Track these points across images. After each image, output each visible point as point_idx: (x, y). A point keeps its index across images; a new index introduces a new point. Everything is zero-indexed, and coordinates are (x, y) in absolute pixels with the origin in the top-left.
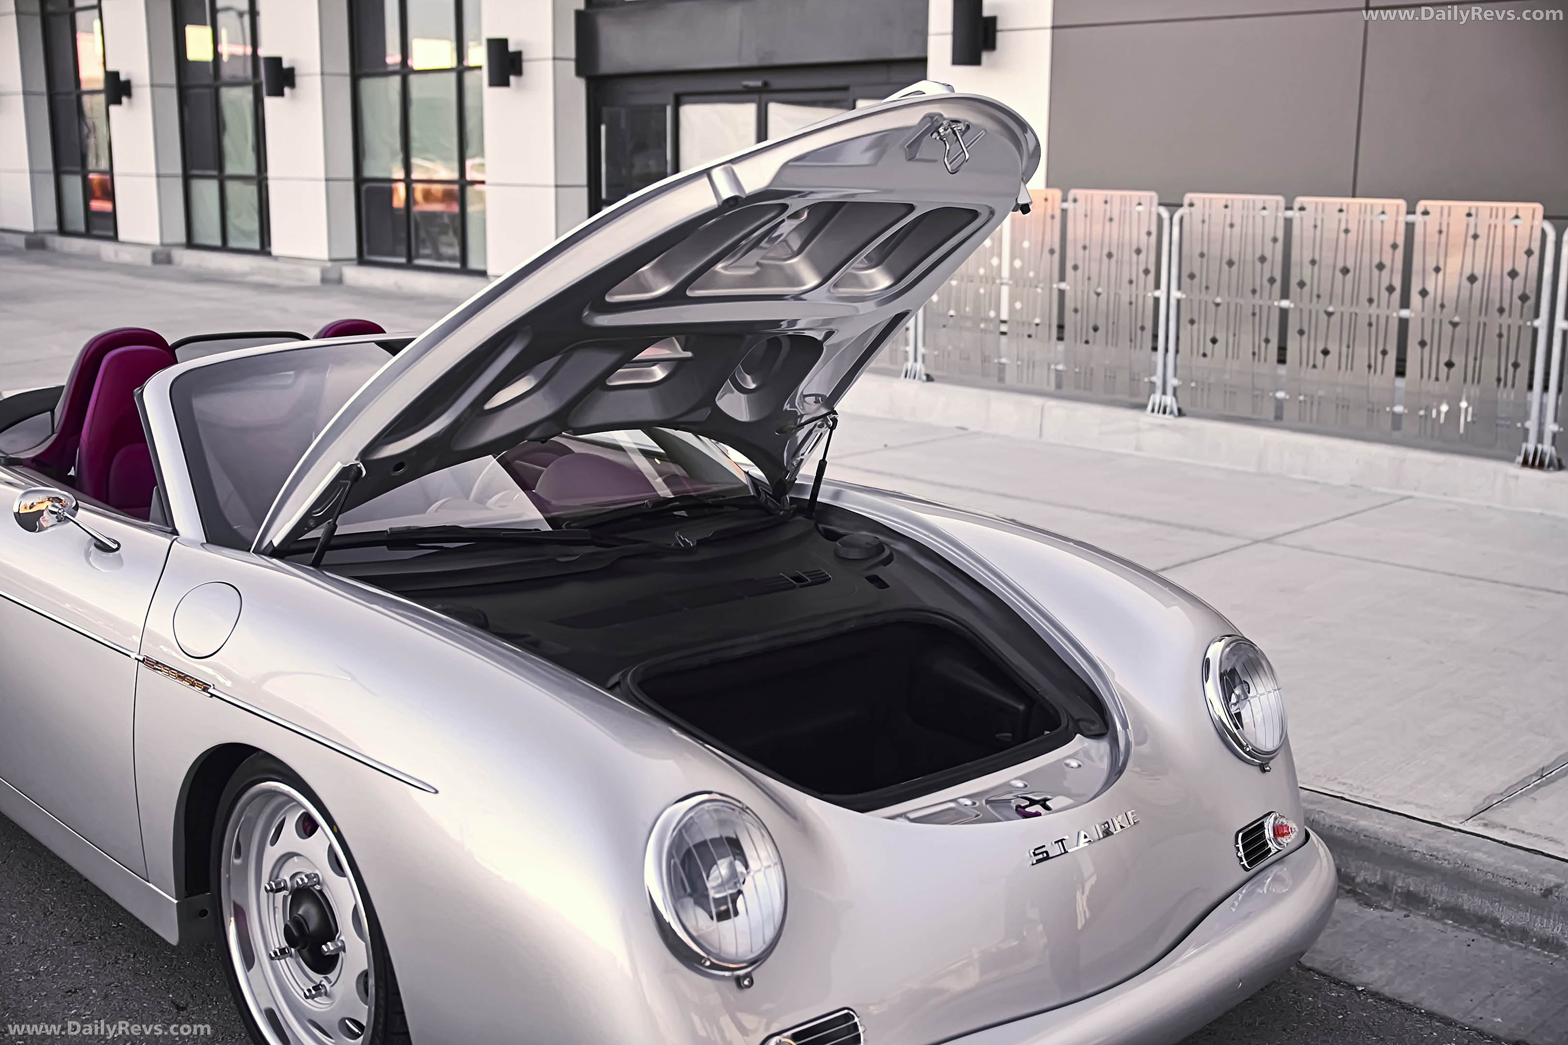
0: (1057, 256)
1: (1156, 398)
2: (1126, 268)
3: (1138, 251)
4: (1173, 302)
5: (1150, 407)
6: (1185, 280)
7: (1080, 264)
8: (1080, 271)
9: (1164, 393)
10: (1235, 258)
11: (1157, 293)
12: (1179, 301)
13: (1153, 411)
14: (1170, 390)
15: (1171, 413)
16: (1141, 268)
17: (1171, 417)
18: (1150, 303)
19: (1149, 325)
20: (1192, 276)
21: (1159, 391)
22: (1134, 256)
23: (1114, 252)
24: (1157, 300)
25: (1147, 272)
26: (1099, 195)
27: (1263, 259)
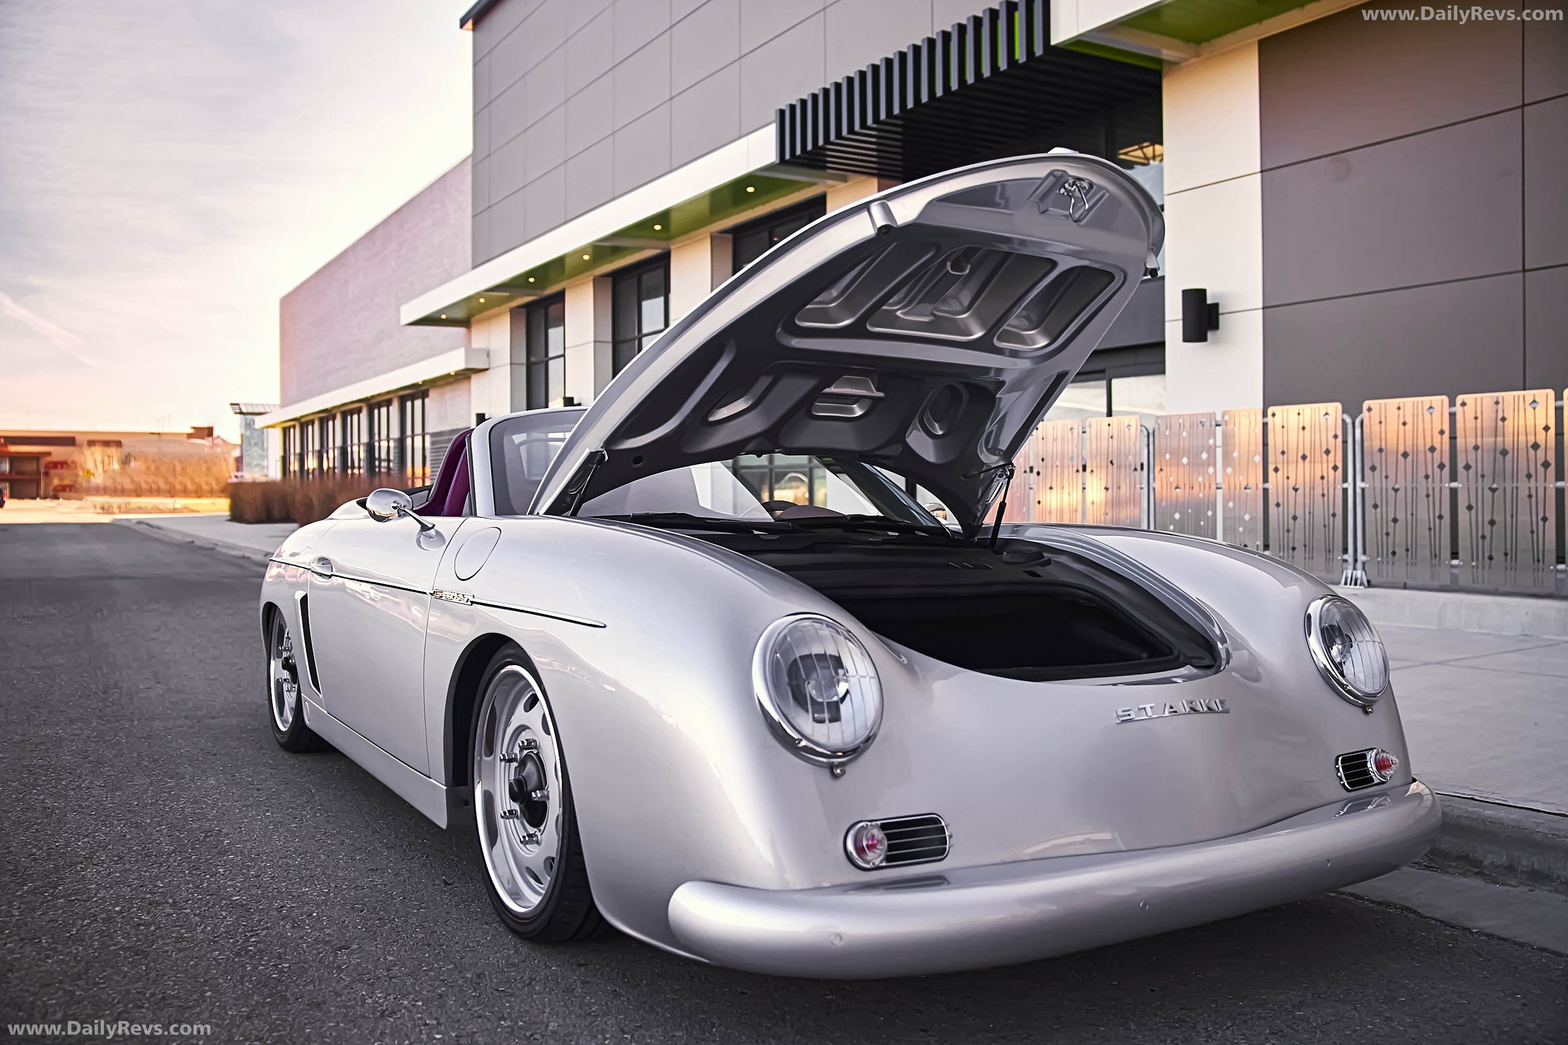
0: (1260, 462)
1: (1349, 572)
2: (1318, 467)
3: (1328, 452)
4: (1359, 491)
5: (1343, 581)
6: (1368, 471)
7: (1280, 467)
8: (1280, 473)
9: (1355, 568)
10: (1409, 450)
11: (1345, 486)
12: (1363, 490)
13: (1346, 584)
14: (1359, 565)
15: (1362, 584)
16: (1331, 465)
17: (1362, 587)
18: (1339, 493)
19: (1339, 512)
20: (1373, 468)
21: (1351, 567)
22: (1324, 456)
23: (1308, 454)
24: (1345, 491)
25: (1335, 468)
26: (1293, 409)
27: (1433, 449)
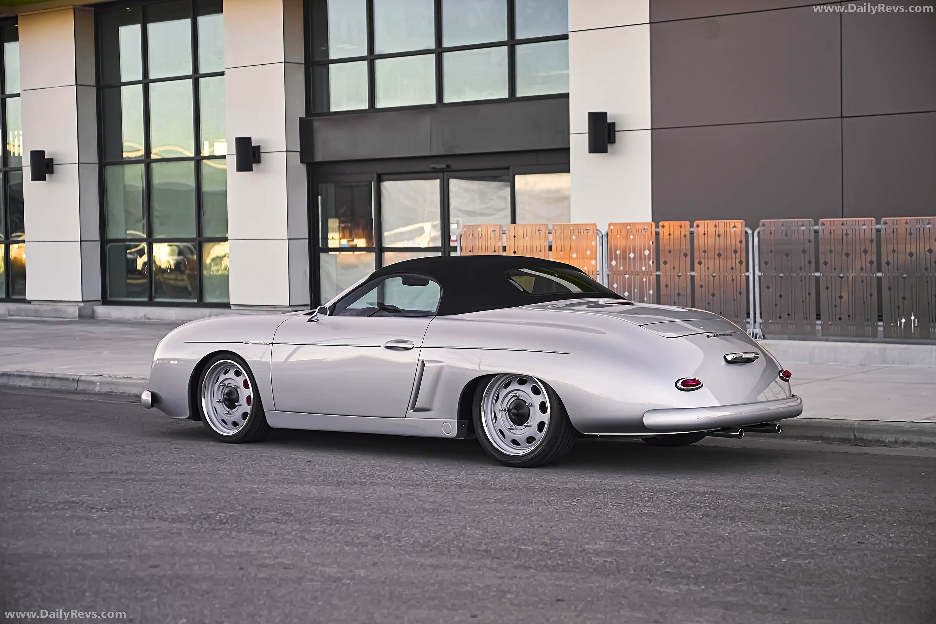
0: (689, 257)
1: (750, 330)
2: (729, 262)
3: (736, 252)
4: (757, 278)
6: (763, 265)
7: (703, 261)
8: (702, 265)
9: (755, 327)
10: (789, 252)
11: (747, 274)
12: (760, 277)
14: (758, 325)
15: (760, 337)
16: (738, 261)
18: (744, 279)
19: (744, 291)
20: (766, 263)
21: (752, 327)
22: (734, 255)
23: (722, 253)
24: (748, 277)
25: (741, 262)
26: (712, 223)
27: (804, 252)
